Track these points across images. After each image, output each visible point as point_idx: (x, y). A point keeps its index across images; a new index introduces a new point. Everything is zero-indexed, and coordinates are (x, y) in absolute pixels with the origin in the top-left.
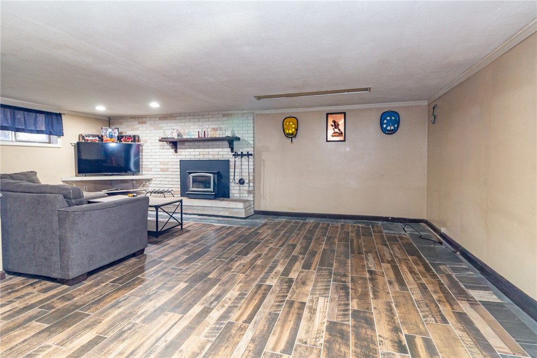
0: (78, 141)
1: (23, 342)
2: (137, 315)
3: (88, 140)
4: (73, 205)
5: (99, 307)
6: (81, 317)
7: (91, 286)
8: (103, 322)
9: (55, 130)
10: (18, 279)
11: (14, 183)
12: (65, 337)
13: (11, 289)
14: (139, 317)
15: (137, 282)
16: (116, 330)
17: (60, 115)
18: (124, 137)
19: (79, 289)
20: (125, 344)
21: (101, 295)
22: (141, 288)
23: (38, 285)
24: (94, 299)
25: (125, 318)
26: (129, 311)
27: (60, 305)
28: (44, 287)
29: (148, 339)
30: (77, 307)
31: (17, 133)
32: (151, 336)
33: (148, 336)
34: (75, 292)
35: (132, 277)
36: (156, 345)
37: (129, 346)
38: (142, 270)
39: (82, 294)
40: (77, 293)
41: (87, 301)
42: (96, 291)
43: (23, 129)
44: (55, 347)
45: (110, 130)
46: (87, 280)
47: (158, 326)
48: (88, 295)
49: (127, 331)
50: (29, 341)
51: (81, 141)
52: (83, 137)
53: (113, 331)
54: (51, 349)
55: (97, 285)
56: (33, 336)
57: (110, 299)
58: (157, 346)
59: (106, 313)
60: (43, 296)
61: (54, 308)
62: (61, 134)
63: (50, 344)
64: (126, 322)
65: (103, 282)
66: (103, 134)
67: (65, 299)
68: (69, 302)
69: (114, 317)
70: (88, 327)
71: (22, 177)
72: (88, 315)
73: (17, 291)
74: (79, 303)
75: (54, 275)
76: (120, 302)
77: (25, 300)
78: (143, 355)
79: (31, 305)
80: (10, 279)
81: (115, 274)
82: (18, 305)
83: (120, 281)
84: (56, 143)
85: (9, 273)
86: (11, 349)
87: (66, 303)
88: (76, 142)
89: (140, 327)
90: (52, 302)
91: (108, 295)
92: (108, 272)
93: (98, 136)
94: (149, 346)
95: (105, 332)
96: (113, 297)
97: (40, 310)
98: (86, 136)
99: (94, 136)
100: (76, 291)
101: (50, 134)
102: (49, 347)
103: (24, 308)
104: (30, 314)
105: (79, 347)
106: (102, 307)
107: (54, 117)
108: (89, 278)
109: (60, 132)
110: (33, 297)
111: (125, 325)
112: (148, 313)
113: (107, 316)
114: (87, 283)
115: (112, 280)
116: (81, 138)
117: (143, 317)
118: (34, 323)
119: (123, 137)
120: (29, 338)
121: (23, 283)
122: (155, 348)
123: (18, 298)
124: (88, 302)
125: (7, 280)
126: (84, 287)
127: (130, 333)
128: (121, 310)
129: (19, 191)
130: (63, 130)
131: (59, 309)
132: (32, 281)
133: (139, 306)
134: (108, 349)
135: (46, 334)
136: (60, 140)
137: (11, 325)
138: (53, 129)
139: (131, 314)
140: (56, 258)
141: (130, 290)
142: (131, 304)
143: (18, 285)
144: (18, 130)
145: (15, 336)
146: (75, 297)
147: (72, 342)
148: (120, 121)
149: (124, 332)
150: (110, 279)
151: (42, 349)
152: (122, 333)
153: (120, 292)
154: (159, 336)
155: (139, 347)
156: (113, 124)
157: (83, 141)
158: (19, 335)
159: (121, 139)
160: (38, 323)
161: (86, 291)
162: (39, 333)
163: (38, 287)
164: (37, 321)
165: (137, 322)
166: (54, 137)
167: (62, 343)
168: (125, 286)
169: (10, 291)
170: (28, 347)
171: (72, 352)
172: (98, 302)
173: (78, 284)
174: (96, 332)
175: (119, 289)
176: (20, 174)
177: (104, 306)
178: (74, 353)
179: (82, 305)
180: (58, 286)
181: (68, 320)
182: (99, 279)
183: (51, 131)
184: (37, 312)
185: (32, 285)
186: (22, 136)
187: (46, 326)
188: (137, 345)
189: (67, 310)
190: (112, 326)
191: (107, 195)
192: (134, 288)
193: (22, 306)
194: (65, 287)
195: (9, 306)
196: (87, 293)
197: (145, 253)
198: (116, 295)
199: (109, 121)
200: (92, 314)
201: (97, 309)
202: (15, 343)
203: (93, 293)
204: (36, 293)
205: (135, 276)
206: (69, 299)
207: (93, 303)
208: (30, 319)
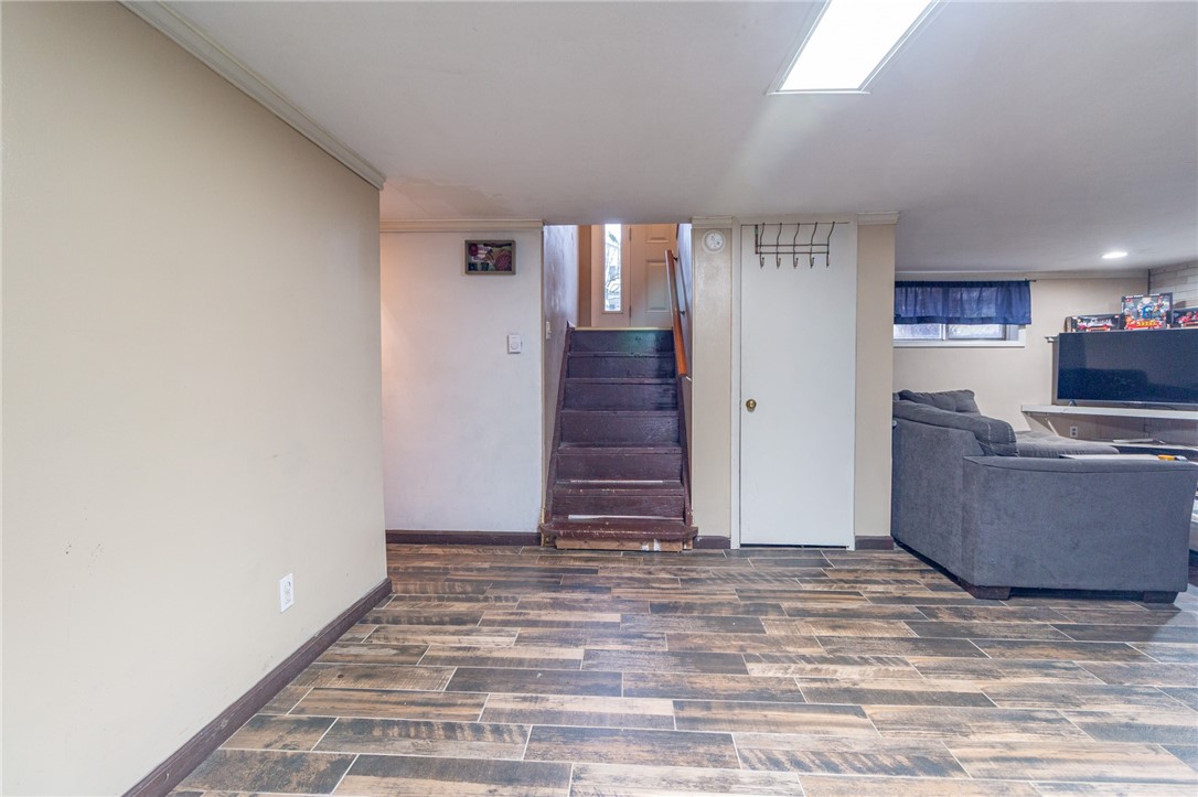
0: (1063, 332)
1: (880, 639)
2: (1078, 709)
3: (1085, 328)
4: (993, 454)
5: (1007, 655)
6: (969, 651)
7: (1012, 615)
8: (1003, 680)
9: (1014, 314)
10: (907, 557)
11: (914, 407)
12: (932, 665)
13: (894, 565)
14: (1081, 714)
15: (1116, 652)
16: (1019, 708)
17: (1027, 283)
18: (1189, 314)
19: (988, 610)
20: (1025, 738)
21: (1023, 637)
22: (1119, 668)
23: (930, 576)
24: (1006, 637)
25: (1048, 698)
26: (1064, 692)
27: (946, 618)
28: (936, 581)
29: (1079, 761)
30: (971, 634)
31: (951, 326)
32: (1089, 761)
33: (1082, 758)
34: (979, 610)
35: (1108, 638)
36: (1091, 783)
37: (1032, 745)
38: (1147, 634)
39: (991, 618)
40: (981, 614)
41: (991, 634)
42: (1018, 626)
43: (958, 319)
44: (913, 668)
45: (1146, 301)
46: (1010, 601)
47: (1118, 756)
48: (999, 626)
49: (1040, 720)
50: (886, 642)
51: (1069, 331)
52: (1074, 323)
53: (1013, 705)
54: (907, 669)
55: (1025, 618)
56: (894, 639)
57: (1036, 652)
58: (1092, 787)
59: (1016, 670)
60: (929, 594)
61: (937, 618)
62: (1025, 321)
63: (910, 661)
64: (1046, 706)
65: (1038, 619)
66: (1126, 311)
67: (958, 613)
68: (962, 621)
69: (1027, 685)
70: (973, 672)
71: (950, 400)
72: (982, 655)
73: (900, 572)
74: (977, 631)
75: (953, 569)
76: (1054, 667)
77: (904, 589)
78: (1052, 779)
79: (909, 598)
80: (899, 552)
81: (1072, 616)
82: (893, 590)
83: (1076, 633)
84: (1017, 338)
85: (899, 543)
86: (864, 638)
87: (957, 620)
88: (1056, 335)
89: (1073, 733)
90: (938, 609)
91: (1036, 643)
92: (1059, 606)
93: (1112, 318)
94: (1074, 774)
95: (998, 696)
96: (1046, 653)
97: (918, 610)
98: (1082, 320)
99: (1101, 318)
100: (982, 610)
101: (1005, 322)
102: (907, 664)
103: (900, 597)
104: (902, 609)
105: (945, 690)
106: (1012, 656)
107: (1014, 291)
108: (1014, 600)
109: (1024, 317)
110: (915, 589)
111: (1043, 709)
112: (1109, 720)
113: (1015, 675)
114: (1008, 606)
115: (1057, 623)
116: (1069, 324)
117: (1090, 720)
118: (902, 624)
119: (1183, 313)
120: (888, 639)
121: (912, 565)
122: (1085, 786)
123: (898, 581)
124: (993, 637)
125: (894, 553)
126: (999, 611)
127: (1045, 728)
128: (1048, 680)
129: (917, 419)
130: (1030, 312)
131: (942, 623)
132: (924, 566)
133: (1093, 697)
134: (989, 723)
135: (909, 646)
136: (1022, 332)
137: (876, 611)
138: (1011, 313)
139: (1064, 700)
140: (956, 540)
141: (1090, 659)
142: (1075, 683)
143: (904, 564)
144: (950, 321)
145: (875, 627)
146: (975, 618)
147: (938, 678)
148: (1179, 274)
149: (1034, 719)
150: (1058, 619)
151: (897, 662)
152: (1028, 717)
153: (1064, 652)
154: (1108, 775)
155: (1050, 761)
156: (1161, 284)
157: (1074, 331)
158: (879, 628)
159: (1176, 319)
160: (907, 627)
161: (998, 618)
162: (902, 639)
163: (929, 578)
164: (908, 623)
165: (1071, 719)
166: (1012, 328)
167: (925, 670)
168: (1082, 646)
169: (892, 567)
170: (882, 648)
171: (931, 690)
172: (1012, 645)
173: (991, 601)
174: (982, 686)
175: (1065, 646)
176: (946, 394)
177: (1017, 656)
178: (934, 693)
179: (980, 636)
180: (956, 590)
181: (947, 645)
182: (1035, 610)
183: (1007, 316)
184: (912, 611)
185: (921, 571)
186: (961, 330)
187: (916, 636)
188: (1049, 756)
189: (954, 631)
190: (1016, 695)
191: (1117, 450)
192: (1101, 660)
193: (897, 593)
194: (967, 595)
195: (883, 586)
196: (998, 622)
197: (1177, 604)
198: (1053, 652)
199: (1149, 278)
200: (990, 658)
201: (1003, 655)
202: (870, 635)
203: (1009, 627)
204: (922, 586)
205: (1117, 639)
206: (964, 617)
207: (1000, 643)
208: (900, 616)
